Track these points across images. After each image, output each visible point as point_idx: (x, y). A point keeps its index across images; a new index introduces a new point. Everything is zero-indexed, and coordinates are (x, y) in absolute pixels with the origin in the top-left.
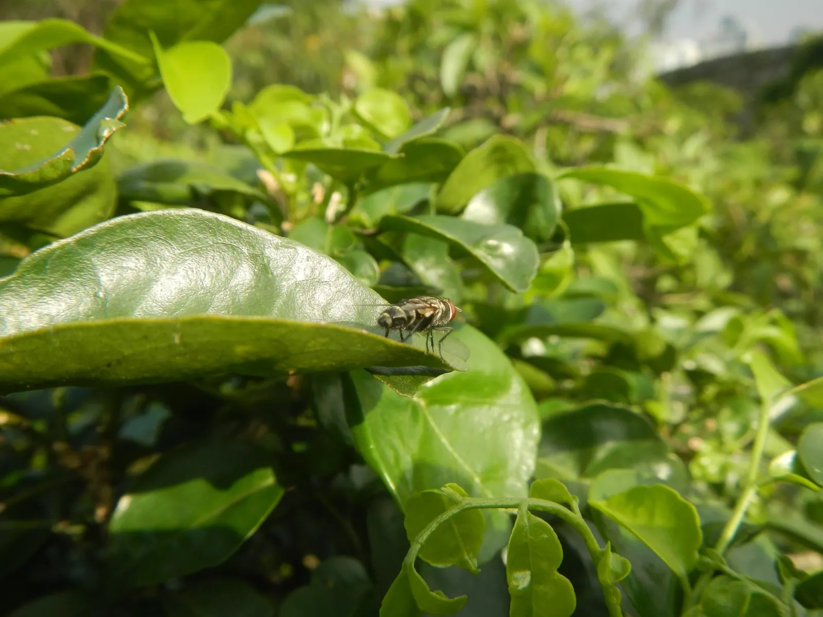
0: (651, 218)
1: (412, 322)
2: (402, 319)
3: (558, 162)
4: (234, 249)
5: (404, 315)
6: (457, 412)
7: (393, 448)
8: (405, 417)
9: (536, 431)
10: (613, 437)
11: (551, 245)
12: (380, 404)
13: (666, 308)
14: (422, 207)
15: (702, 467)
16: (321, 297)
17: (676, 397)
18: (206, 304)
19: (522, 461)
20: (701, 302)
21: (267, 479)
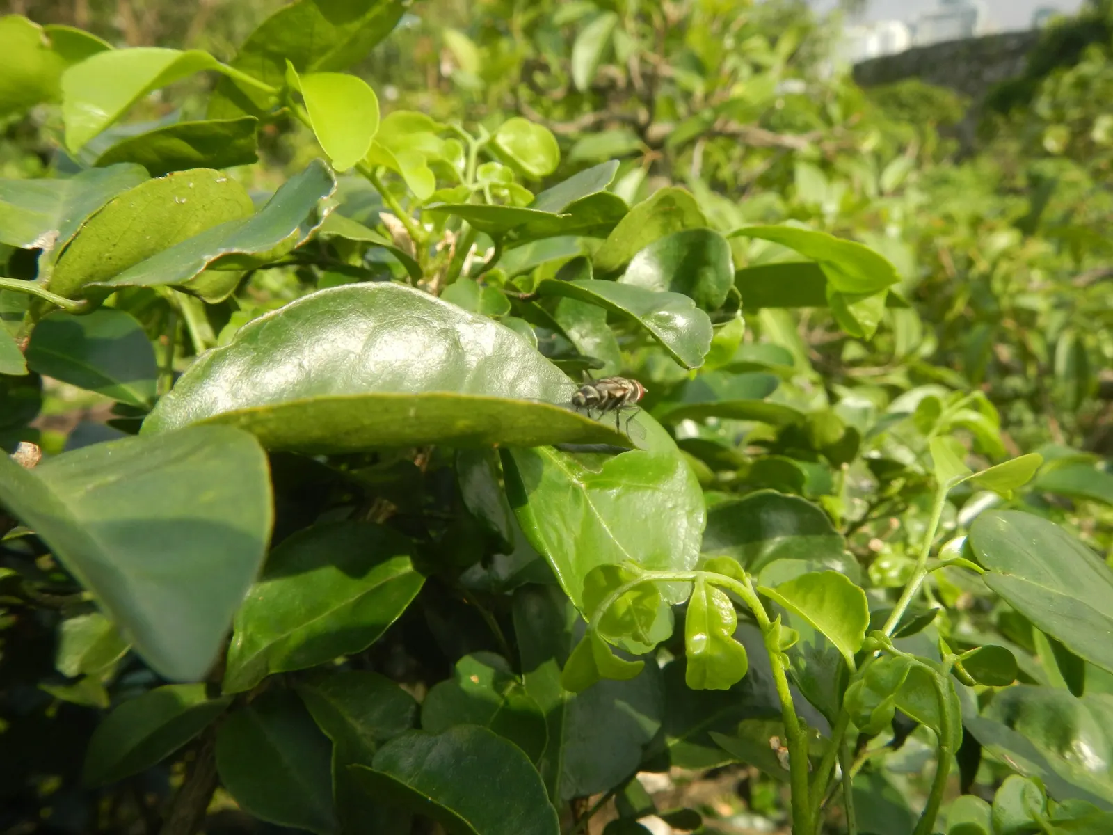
0: (835, 284)
1: (604, 401)
2: (595, 399)
3: (718, 186)
4: (426, 323)
5: (596, 395)
6: (618, 497)
7: (556, 529)
8: (567, 498)
9: (701, 519)
10: (784, 532)
11: (722, 314)
12: (541, 485)
13: (851, 383)
14: (575, 266)
15: (881, 570)
16: (510, 373)
17: (856, 492)
18: (401, 377)
19: (685, 551)
20: (897, 377)
21: (404, 566)
